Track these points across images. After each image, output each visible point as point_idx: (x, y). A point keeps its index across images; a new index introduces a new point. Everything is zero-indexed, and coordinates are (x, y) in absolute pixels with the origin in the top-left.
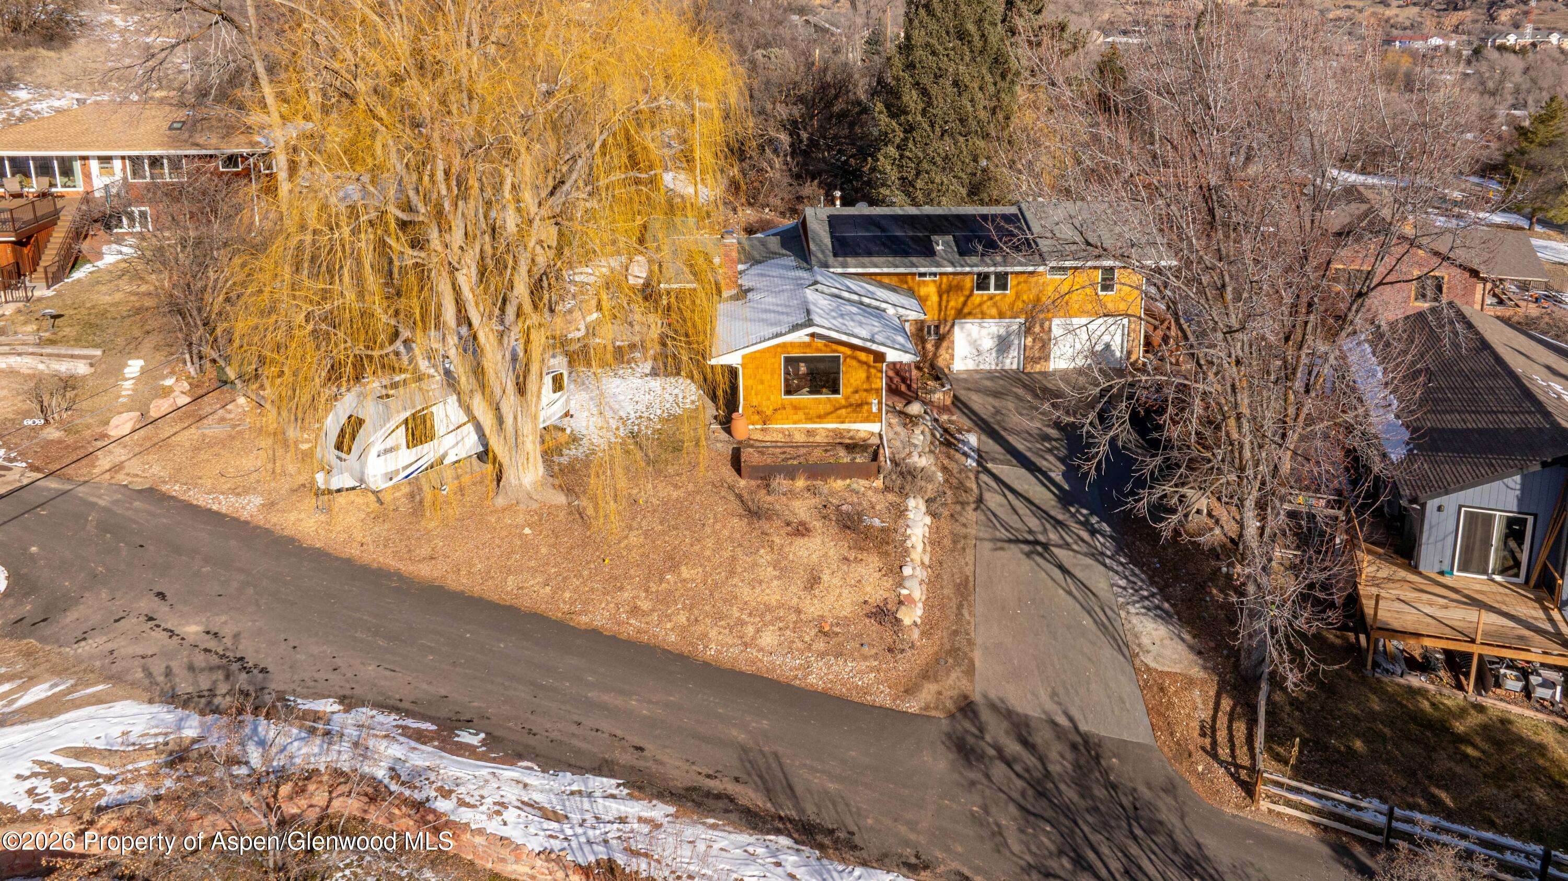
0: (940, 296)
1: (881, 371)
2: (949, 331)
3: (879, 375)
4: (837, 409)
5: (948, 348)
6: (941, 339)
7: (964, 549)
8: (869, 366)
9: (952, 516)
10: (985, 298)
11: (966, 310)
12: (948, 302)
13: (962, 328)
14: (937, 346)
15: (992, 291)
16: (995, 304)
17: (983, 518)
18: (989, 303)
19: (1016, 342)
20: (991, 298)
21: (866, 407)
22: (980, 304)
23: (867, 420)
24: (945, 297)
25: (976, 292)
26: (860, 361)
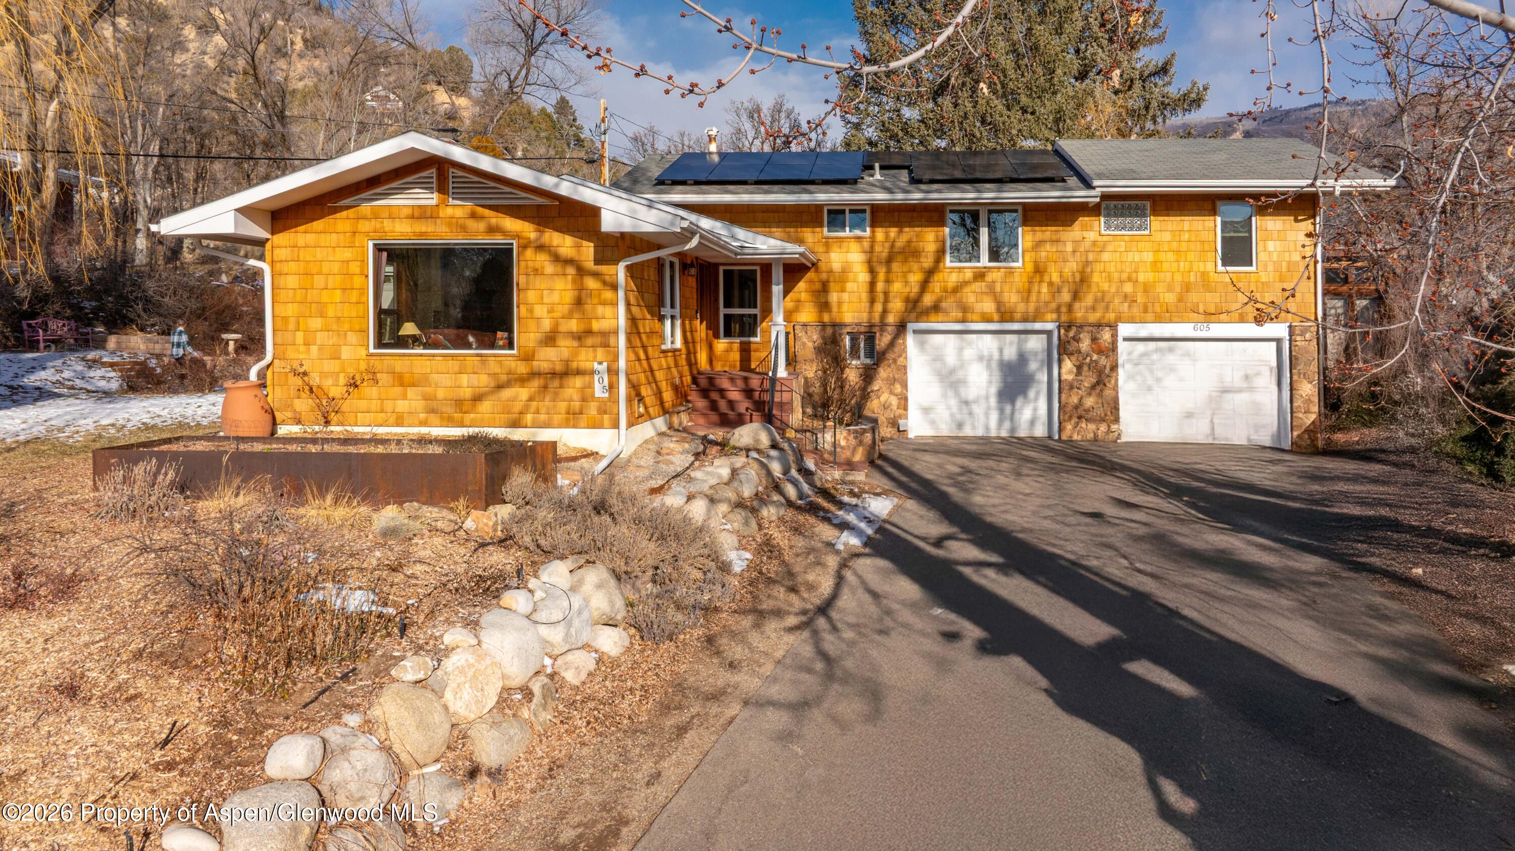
0: (872, 271)
1: (614, 287)
2: (892, 344)
3: (608, 295)
4: (500, 387)
5: (892, 381)
6: (877, 357)
7: (682, 730)
8: (581, 271)
9: (710, 640)
10: (969, 275)
11: (928, 300)
12: (888, 281)
13: (922, 345)
14: (868, 375)
15: (985, 260)
16: (991, 290)
17: (807, 651)
18: (978, 286)
19: (1043, 377)
20: (980, 275)
21: (578, 382)
22: (956, 290)
23: (573, 419)
24: (881, 276)
25: (948, 261)
26: (557, 258)
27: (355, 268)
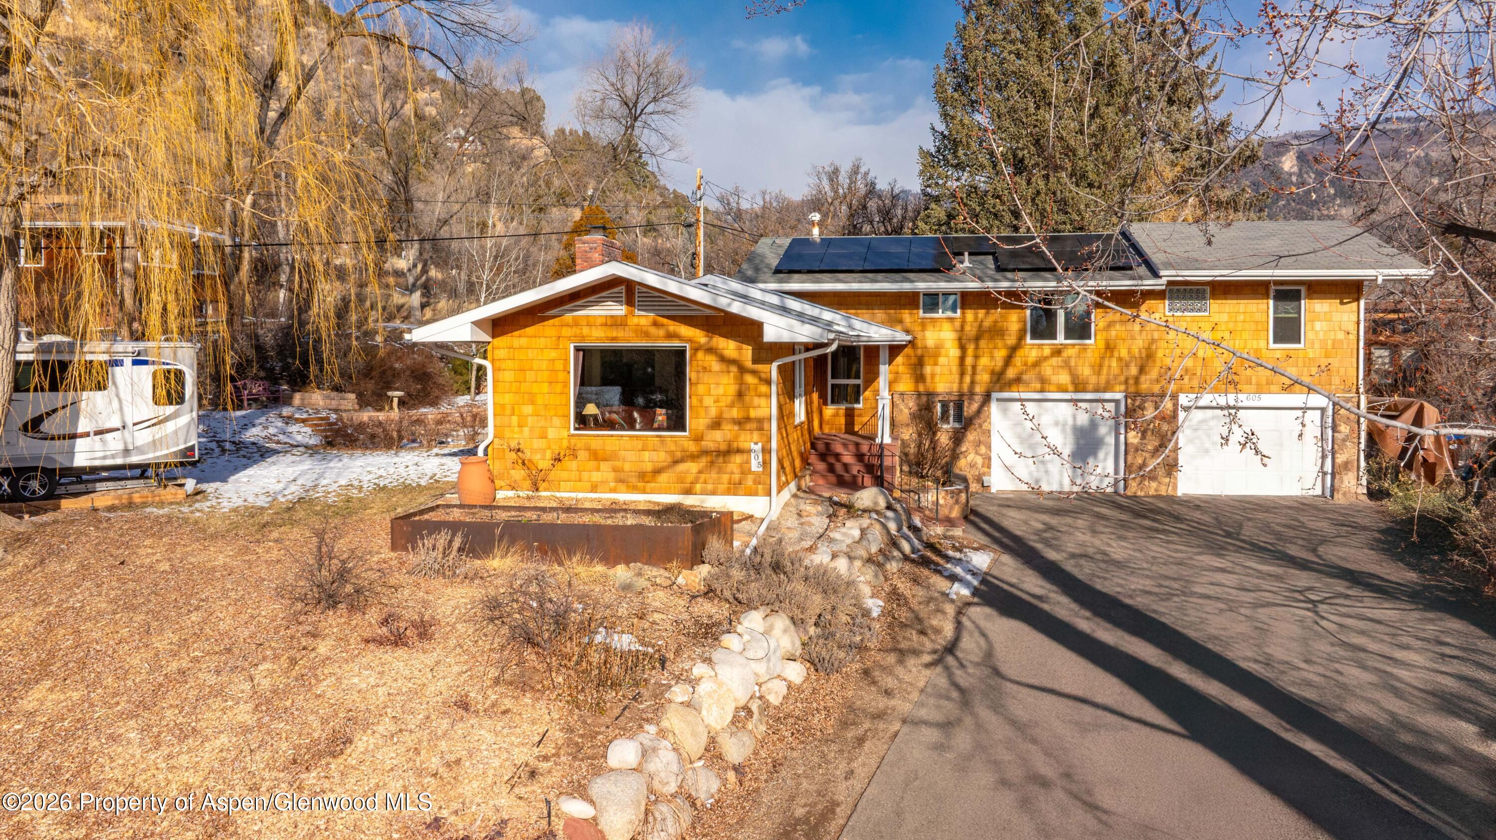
0: (963, 348)
1: (768, 382)
2: (979, 412)
3: (763, 388)
4: (676, 462)
5: (978, 444)
6: (965, 423)
7: (861, 741)
8: (742, 370)
9: (866, 672)
10: (1047, 351)
11: (1011, 373)
12: (976, 357)
13: (1005, 411)
14: (958, 438)
15: (1061, 339)
16: (1067, 365)
17: (943, 682)
18: (1055, 361)
19: (1111, 440)
20: (1057, 352)
21: (738, 459)
22: (1037, 364)
23: (734, 488)
24: (970, 351)
25: (1029, 340)
26: (723, 359)
27: (559, 365)
